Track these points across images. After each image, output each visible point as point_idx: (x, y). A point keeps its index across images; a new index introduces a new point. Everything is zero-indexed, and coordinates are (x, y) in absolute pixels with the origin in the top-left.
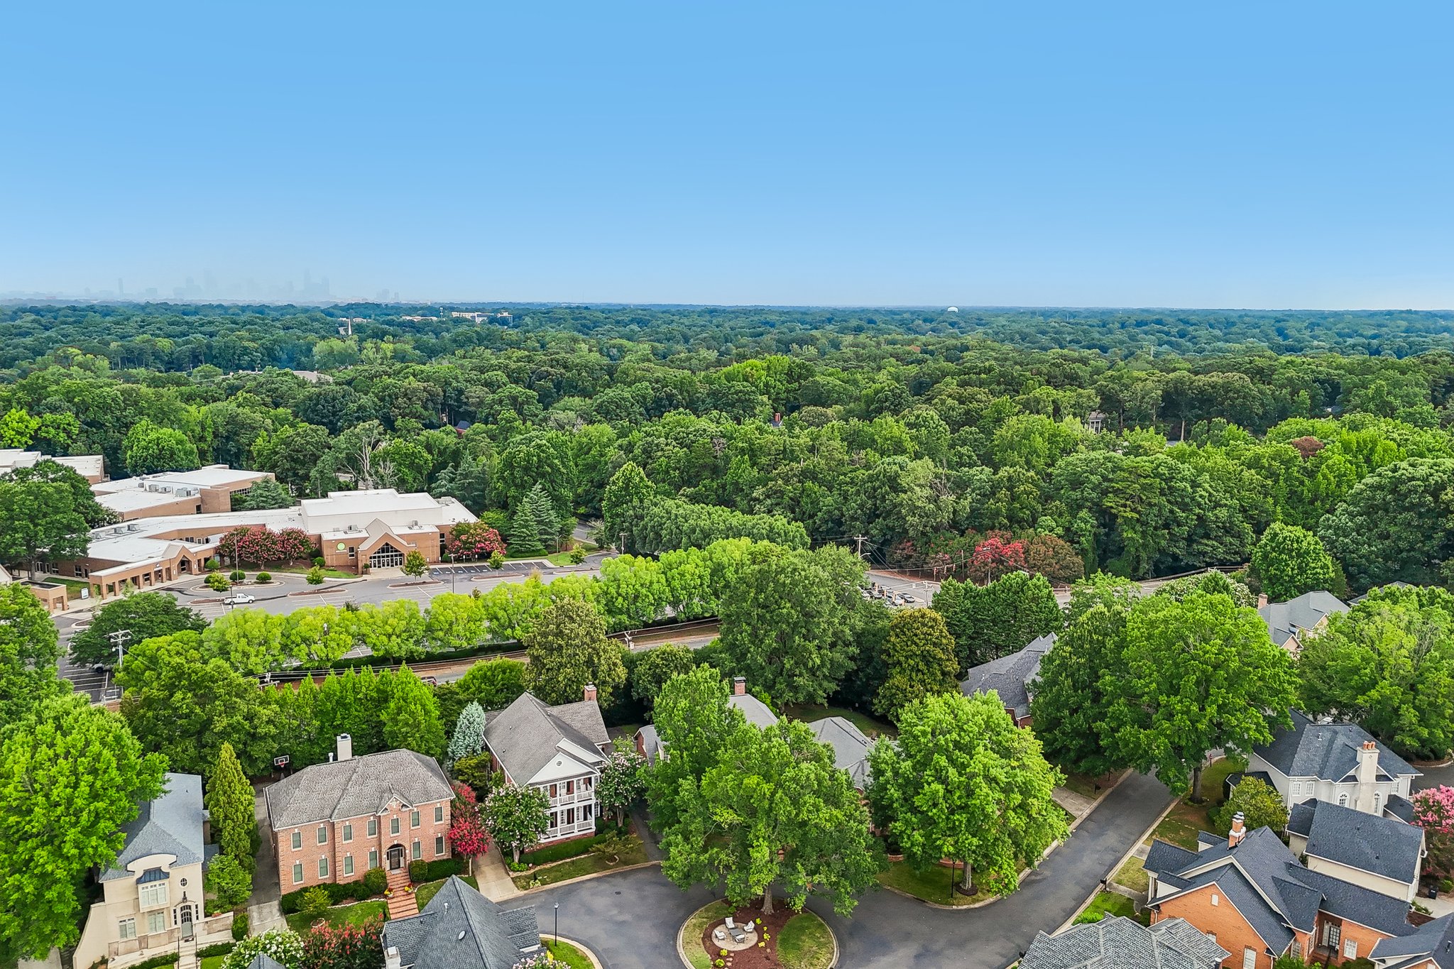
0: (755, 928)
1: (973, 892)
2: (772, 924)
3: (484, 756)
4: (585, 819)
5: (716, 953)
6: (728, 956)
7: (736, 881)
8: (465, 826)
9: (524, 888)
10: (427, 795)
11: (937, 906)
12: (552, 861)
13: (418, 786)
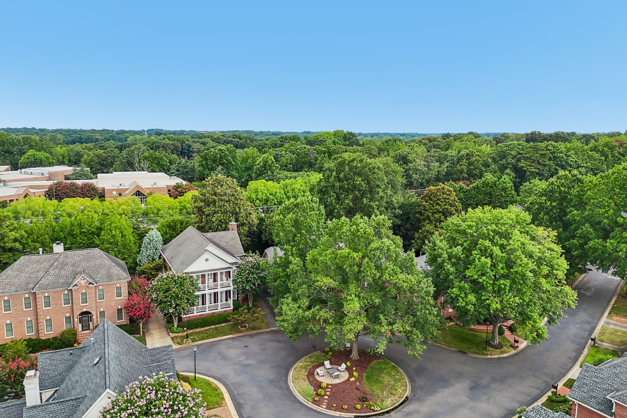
0: (346, 369)
1: (499, 346)
2: (359, 366)
3: (160, 262)
4: (227, 300)
5: (318, 385)
6: (327, 388)
7: (332, 331)
8: (136, 299)
9: (179, 344)
10: (110, 277)
11: (475, 356)
12: (201, 327)
13: (103, 271)
